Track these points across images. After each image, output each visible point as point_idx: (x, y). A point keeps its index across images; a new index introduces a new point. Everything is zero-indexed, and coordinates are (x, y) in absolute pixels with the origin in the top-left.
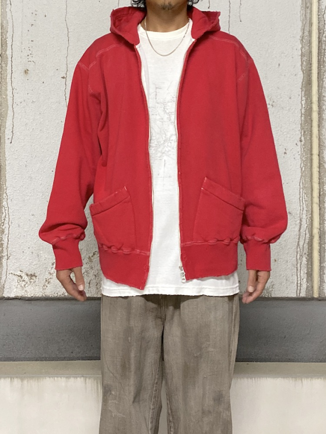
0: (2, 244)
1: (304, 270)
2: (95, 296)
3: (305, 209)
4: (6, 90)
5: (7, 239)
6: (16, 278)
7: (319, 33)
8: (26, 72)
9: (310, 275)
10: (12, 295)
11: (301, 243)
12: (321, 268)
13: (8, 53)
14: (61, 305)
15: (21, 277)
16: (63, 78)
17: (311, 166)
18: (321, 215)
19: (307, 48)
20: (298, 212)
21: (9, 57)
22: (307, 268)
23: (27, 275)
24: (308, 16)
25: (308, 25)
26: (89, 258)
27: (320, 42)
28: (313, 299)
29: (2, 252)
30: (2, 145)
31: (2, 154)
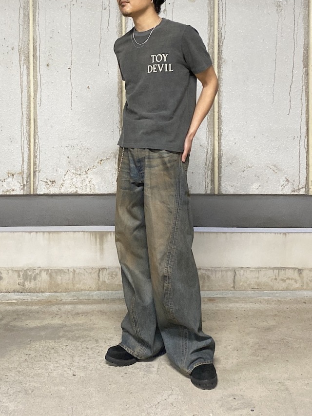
0: (36, 164)
1: (209, 178)
2: (89, 193)
3: (210, 143)
4: (37, 76)
5: (38, 162)
6: (44, 183)
7: (219, 41)
8: (48, 65)
9: (213, 181)
10: (42, 193)
11: (208, 163)
12: (220, 177)
13: (37, 54)
14: (70, 198)
15: (47, 182)
16: (69, 68)
17: (214, 119)
18: (219, 147)
19: (211, 50)
20: (206, 145)
21: (38, 56)
22: (211, 177)
23: (50, 181)
24: (212, 31)
25: (212, 36)
26: (86, 172)
27: (219, 46)
28: (214, 195)
29: (36, 168)
30: (35, 107)
31: (35, 113)
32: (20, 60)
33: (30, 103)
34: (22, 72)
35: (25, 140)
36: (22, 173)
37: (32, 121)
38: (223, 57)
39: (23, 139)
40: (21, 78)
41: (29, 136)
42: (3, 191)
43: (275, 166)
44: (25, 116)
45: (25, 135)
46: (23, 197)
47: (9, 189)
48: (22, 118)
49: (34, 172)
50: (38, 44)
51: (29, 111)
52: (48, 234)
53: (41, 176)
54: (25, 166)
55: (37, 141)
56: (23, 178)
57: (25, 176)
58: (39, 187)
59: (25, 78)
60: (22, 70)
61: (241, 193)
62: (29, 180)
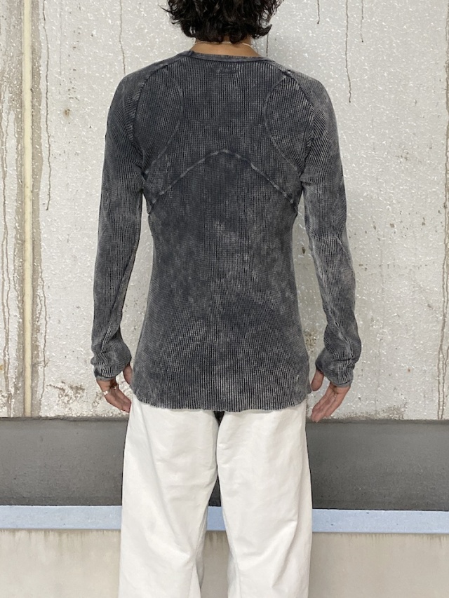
0: (37, 346)
1: (448, 384)
5: (42, 341)
6: (57, 392)
8: (67, 112)
10: (52, 415)
13: (41, 86)
15: (64, 390)
20: (441, 306)
21: (43, 90)
23: (71, 388)
29: (37, 356)
30: (35, 212)
31: (36, 225)
33: (23, 203)
34: (4, 128)
35: (12, 286)
36: (4, 367)
37: (29, 246)
39: (6, 288)
40: (3, 143)
41: (22, 281)
44: (12, 233)
45: (12, 279)
46: (7, 423)
48: (5, 238)
49: (34, 366)
50: (43, 62)
51: (22, 222)
53: (49, 375)
54: (13, 352)
55: (40, 292)
56: (7, 378)
57: (12, 374)
58: (43, 400)
59: (11, 143)
60: (5, 123)
62: (20, 385)
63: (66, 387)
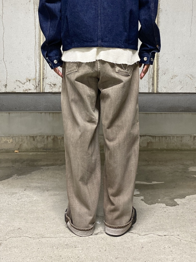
0: (44, 73)
5: (45, 72)
6: (49, 85)
9: (153, 84)
10: (48, 91)
11: (150, 74)
12: (157, 82)
15: (51, 85)
18: (157, 63)
22: (152, 82)
23: (53, 84)
28: (154, 93)
29: (44, 76)
32: (34, 9)
33: (40, 35)
34: (35, 16)
35: (37, 58)
36: (35, 79)
38: (160, 8)
39: (36, 58)
40: (35, 20)
41: (40, 56)
42: (23, 90)
43: (191, 75)
45: (37, 55)
46: (36, 94)
47: (27, 89)
48: (36, 45)
49: (43, 79)
51: (40, 41)
52: (52, 113)
53: (47, 81)
54: (37, 75)
56: (36, 82)
57: (37, 81)
58: (46, 88)
60: (35, 14)
61: (171, 92)
62: (39, 83)
63: (52, 84)
